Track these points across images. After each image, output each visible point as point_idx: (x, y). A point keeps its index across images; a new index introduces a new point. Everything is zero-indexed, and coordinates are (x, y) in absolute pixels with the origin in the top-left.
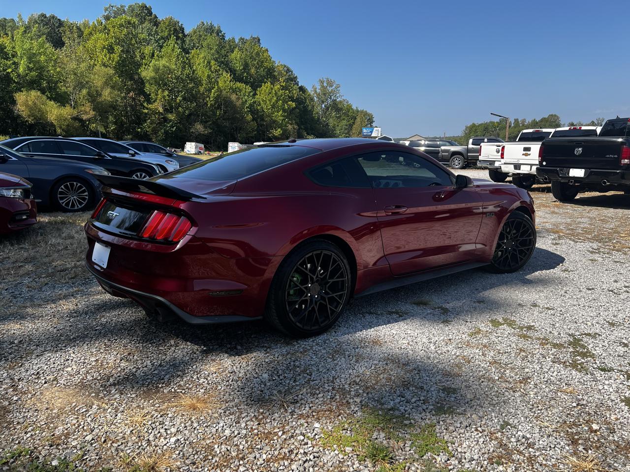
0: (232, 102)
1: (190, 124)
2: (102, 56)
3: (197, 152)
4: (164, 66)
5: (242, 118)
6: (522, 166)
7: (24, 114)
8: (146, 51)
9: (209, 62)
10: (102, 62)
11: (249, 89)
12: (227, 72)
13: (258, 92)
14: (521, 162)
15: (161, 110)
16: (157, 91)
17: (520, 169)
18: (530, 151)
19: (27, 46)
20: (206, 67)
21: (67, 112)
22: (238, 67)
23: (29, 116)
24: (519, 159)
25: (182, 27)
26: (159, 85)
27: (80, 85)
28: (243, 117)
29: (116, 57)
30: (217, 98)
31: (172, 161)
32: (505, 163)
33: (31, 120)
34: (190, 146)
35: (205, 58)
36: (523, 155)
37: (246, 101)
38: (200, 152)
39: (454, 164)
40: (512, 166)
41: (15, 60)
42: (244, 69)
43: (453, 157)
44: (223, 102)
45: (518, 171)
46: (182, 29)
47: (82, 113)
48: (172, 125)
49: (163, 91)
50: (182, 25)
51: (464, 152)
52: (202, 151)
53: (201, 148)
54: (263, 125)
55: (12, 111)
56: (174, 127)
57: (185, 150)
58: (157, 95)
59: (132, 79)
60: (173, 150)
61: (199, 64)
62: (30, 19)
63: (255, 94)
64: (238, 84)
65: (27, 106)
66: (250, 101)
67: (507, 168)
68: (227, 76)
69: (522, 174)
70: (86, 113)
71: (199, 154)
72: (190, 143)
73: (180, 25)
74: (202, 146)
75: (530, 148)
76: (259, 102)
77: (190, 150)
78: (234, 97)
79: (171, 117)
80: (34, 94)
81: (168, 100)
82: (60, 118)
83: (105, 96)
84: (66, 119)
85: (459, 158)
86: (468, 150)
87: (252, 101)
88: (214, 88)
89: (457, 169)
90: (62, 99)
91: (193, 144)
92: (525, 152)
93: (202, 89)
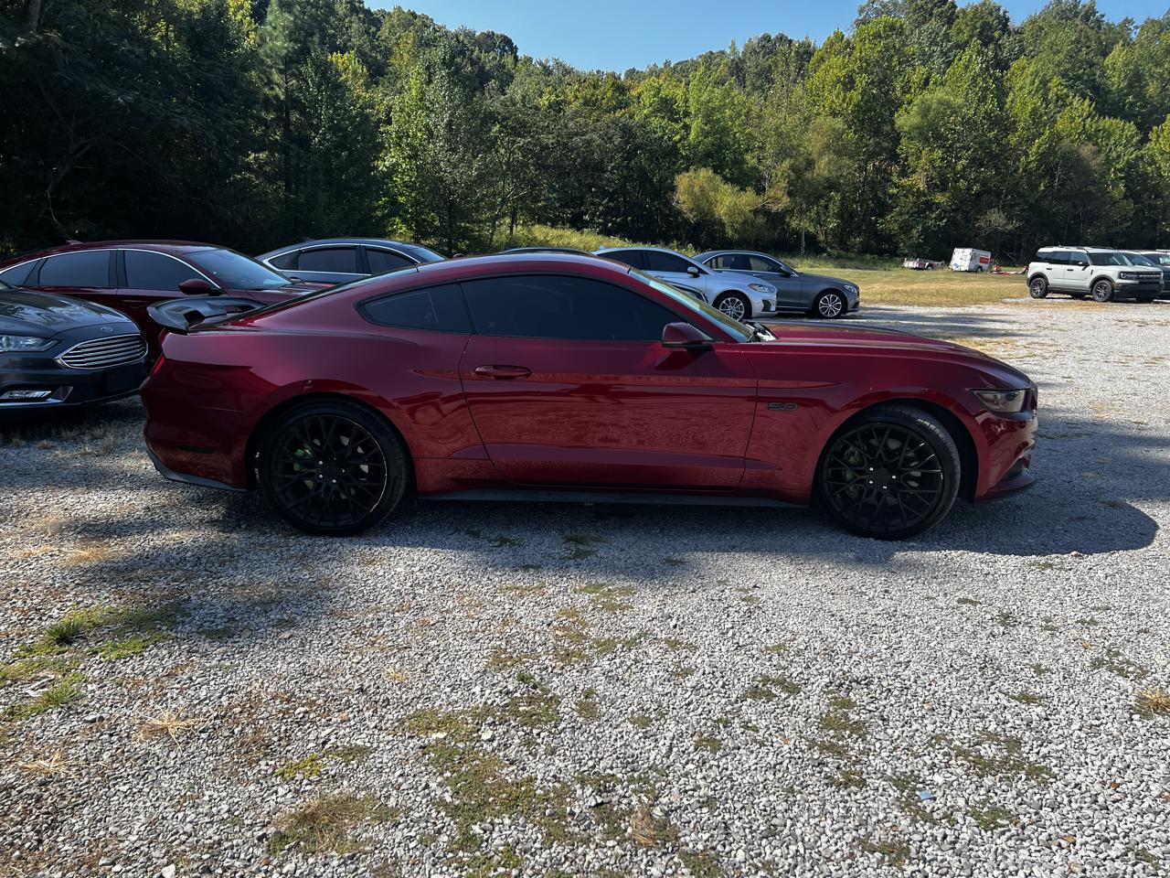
0: (1079, 160)
1: (978, 212)
2: (833, 98)
3: (973, 267)
4: (940, 102)
5: (1102, 196)
7: (684, 208)
8: (915, 78)
9: (1044, 83)
10: (831, 108)
11: (1131, 128)
12: (1084, 97)
13: (1152, 136)
15: (922, 186)
16: (921, 152)
19: (705, 97)
20: (1037, 91)
21: (748, 199)
22: (1116, 81)
23: (692, 210)
25: (1004, 16)
26: (927, 140)
27: (782, 154)
28: (1104, 192)
29: (855, 95)
30: (1043, 158)
31: (761, 286)
33: (692, 217)
34: (961, 255)
35: (1036, 73)
37: (1119, 156)
38: (981, 267)
41: (687, 120)
42: (1130, 86)
44: (1059, 163)
46: (1004, 21)
47: (769, 201)
48: (940, 214)
49: (932, 151)
50: (1005, 12)
52: (985, 266)
53: (983, 260)
54: (1156, 207)
55: (667, 203)
56: (944, 218)
57: (952, 263)
58: (919, 158)
59: (877, 132)
60: (927, 264)
61: (1021, 88)
62: (747, 47)
63: (1145, 140)
64: (1107, 122)
65: (691, 193)
66: (1130, 155)
68: (1081, 106)
70: (777, 200)
71: (976, 272)
72: (961, 250)
73: (1001, 12)
74: (988, 255)
76: (1152, 156)
77: (959, 264)
78: (1086, 150)
79: (940, 198)
80: (705, 173)
81: (940, 167)
82: (733, 211)
83: (819, 168)
84: (742, 212)
87: (1133, 156)
88: (1043, 134)
90: (744, 178)
91: (968, 251)
93: (1013, 139)
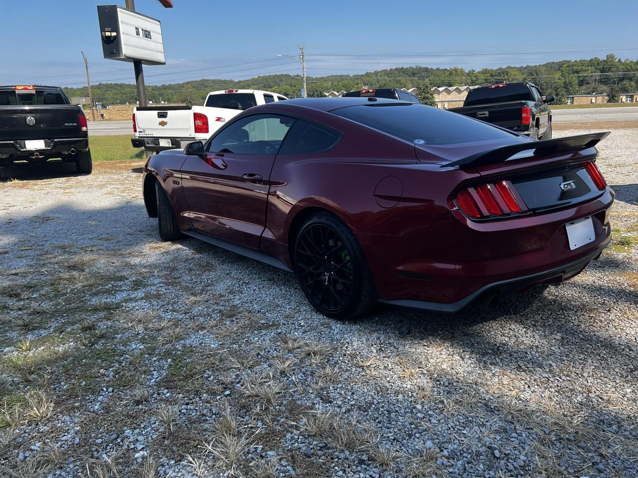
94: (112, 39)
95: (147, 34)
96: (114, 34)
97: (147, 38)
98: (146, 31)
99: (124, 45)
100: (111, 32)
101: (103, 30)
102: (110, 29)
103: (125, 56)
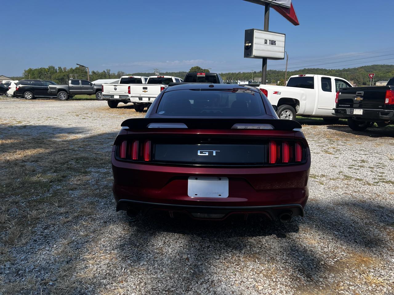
6: (143, 98)
14: (142, 96)
17: (142, 100)
18: (147, 89)
24: (140, 94)
32: (132, 97)
36: (143, 91)
39: (61, 97)
40: (138, 98)
43: (59, 93)
45: (141, 101)
51: (67, 89)
67: (134, 99)
69: (144, 103)
75: (147, 88)
85: (64, 93)
86: (70, 88)
89: (64, 100)
92: (144, 90)
94: (249, 47)
95: (273, 43)
96: (250, 44)
97: (272, 45)
98: (272, 41)
99: (255, 50)
100: (248, 43)
101: (245, 43)
102: (248, 42)
103: (254, 55)
